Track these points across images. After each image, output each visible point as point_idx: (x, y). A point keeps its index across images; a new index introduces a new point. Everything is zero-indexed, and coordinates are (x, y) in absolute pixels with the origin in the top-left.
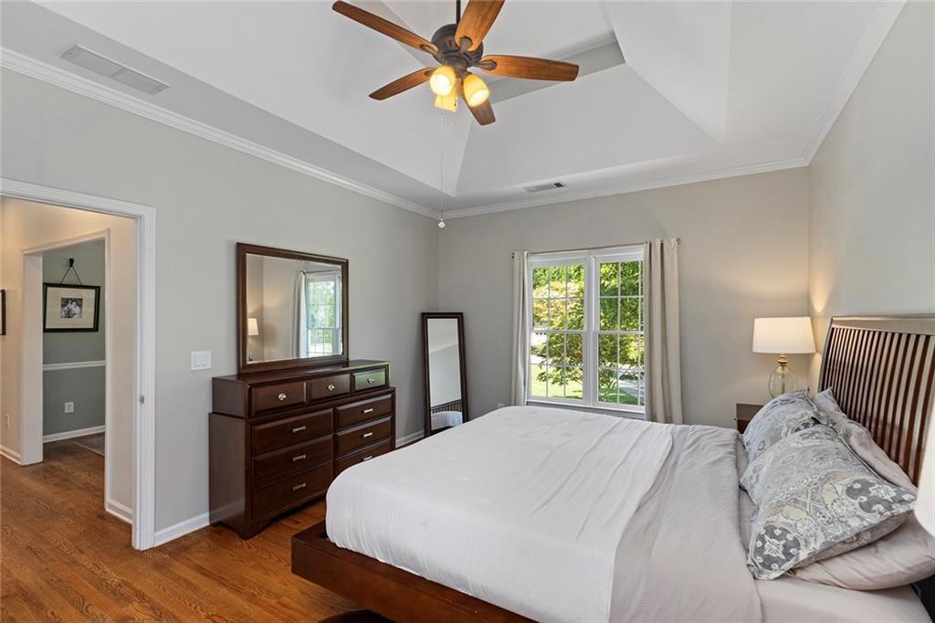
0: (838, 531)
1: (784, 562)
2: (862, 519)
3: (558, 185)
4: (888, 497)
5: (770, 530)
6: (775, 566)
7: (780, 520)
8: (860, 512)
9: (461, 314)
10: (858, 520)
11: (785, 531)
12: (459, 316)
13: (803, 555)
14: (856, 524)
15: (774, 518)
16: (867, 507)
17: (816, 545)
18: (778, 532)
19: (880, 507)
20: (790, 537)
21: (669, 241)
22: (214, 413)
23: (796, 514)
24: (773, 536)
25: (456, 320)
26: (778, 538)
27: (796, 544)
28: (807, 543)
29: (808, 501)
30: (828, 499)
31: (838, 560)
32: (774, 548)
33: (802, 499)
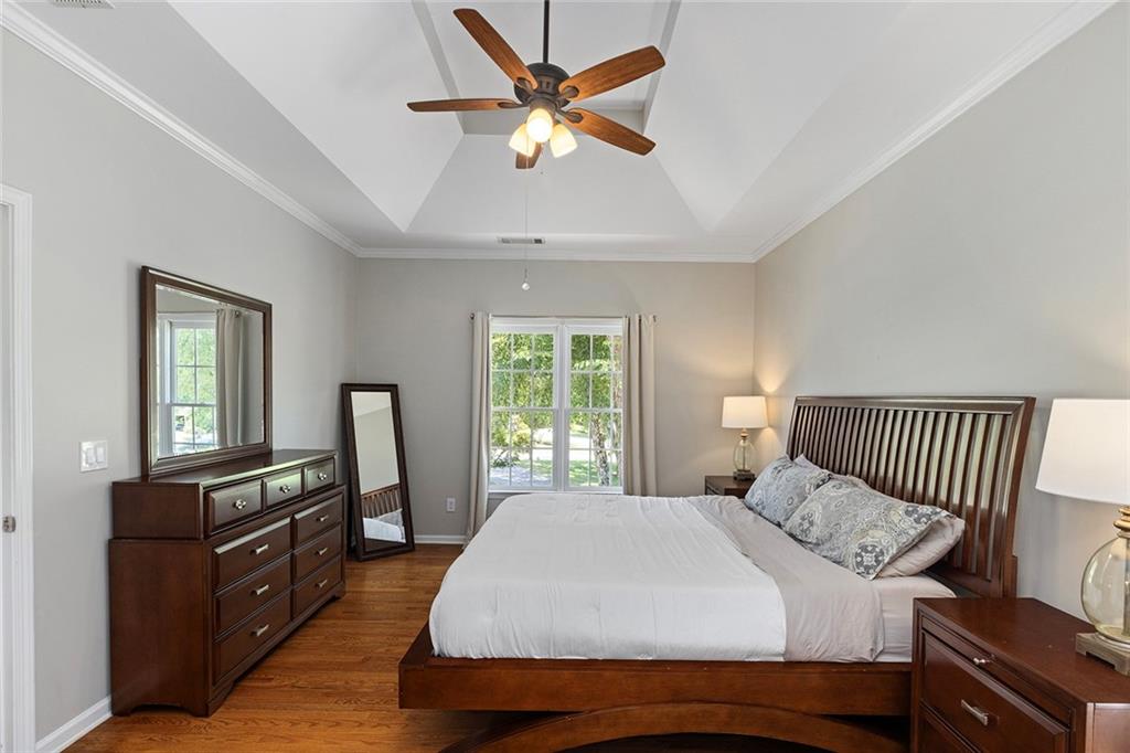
0: (904, 539)
1: (876, 567)
2: (915, 528)
3: (538, 241)
4: (929, 512)
5: (864, 548)
6: (871, 571)
7: (868, 540)
8: (915, 525)
9: (396, 386)
10: (914, 530)
11: (874, 547)
12: (393, 389)
13: (887, 559)
14: (913, 532)
15: (864, 540)
16: (917, 521)
17: (893, 551)
18: (870, 548)
19: (924, 519)
20: (877, 550)
21: (647, 319)
22: (115, 538)
23: (879, 534)
24: (867, 552)
25: (389, 394)
26: (871, 552)
27: (882, 553)
28: (888, 550)
29: (884, 524)
30: (896, 519)
31: (901, 559)
32: (869, 559)
33: (880, 523)
